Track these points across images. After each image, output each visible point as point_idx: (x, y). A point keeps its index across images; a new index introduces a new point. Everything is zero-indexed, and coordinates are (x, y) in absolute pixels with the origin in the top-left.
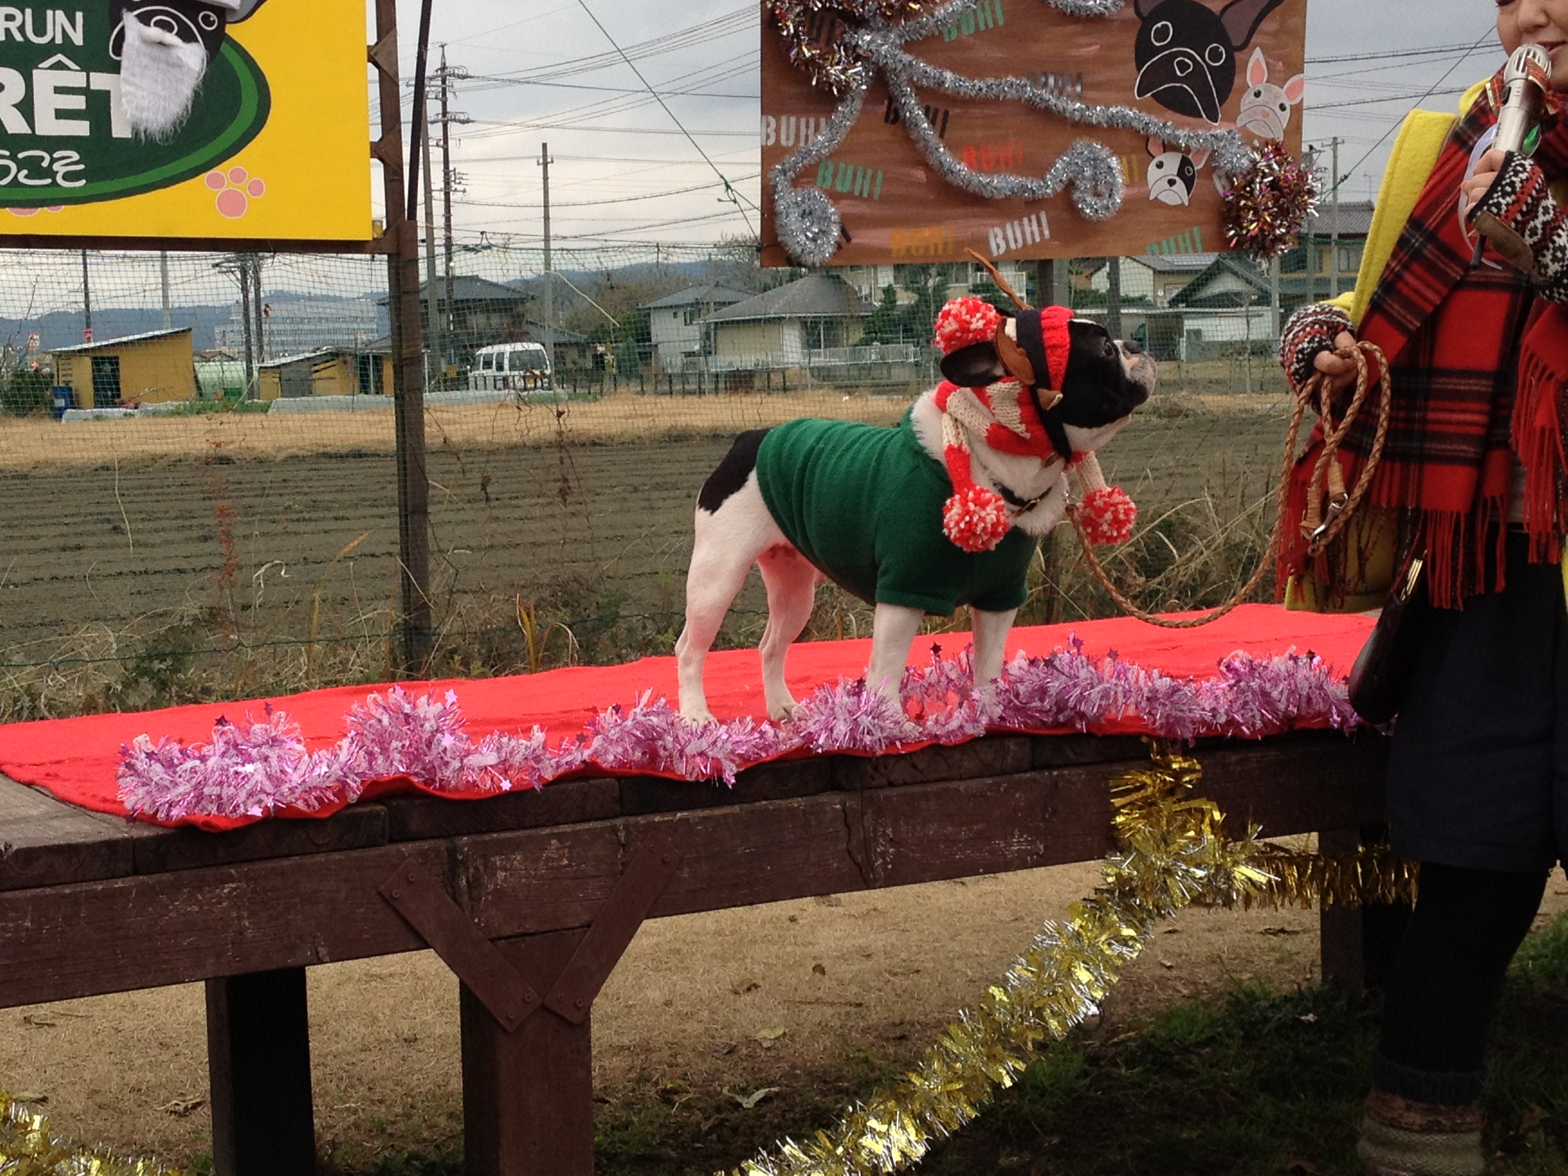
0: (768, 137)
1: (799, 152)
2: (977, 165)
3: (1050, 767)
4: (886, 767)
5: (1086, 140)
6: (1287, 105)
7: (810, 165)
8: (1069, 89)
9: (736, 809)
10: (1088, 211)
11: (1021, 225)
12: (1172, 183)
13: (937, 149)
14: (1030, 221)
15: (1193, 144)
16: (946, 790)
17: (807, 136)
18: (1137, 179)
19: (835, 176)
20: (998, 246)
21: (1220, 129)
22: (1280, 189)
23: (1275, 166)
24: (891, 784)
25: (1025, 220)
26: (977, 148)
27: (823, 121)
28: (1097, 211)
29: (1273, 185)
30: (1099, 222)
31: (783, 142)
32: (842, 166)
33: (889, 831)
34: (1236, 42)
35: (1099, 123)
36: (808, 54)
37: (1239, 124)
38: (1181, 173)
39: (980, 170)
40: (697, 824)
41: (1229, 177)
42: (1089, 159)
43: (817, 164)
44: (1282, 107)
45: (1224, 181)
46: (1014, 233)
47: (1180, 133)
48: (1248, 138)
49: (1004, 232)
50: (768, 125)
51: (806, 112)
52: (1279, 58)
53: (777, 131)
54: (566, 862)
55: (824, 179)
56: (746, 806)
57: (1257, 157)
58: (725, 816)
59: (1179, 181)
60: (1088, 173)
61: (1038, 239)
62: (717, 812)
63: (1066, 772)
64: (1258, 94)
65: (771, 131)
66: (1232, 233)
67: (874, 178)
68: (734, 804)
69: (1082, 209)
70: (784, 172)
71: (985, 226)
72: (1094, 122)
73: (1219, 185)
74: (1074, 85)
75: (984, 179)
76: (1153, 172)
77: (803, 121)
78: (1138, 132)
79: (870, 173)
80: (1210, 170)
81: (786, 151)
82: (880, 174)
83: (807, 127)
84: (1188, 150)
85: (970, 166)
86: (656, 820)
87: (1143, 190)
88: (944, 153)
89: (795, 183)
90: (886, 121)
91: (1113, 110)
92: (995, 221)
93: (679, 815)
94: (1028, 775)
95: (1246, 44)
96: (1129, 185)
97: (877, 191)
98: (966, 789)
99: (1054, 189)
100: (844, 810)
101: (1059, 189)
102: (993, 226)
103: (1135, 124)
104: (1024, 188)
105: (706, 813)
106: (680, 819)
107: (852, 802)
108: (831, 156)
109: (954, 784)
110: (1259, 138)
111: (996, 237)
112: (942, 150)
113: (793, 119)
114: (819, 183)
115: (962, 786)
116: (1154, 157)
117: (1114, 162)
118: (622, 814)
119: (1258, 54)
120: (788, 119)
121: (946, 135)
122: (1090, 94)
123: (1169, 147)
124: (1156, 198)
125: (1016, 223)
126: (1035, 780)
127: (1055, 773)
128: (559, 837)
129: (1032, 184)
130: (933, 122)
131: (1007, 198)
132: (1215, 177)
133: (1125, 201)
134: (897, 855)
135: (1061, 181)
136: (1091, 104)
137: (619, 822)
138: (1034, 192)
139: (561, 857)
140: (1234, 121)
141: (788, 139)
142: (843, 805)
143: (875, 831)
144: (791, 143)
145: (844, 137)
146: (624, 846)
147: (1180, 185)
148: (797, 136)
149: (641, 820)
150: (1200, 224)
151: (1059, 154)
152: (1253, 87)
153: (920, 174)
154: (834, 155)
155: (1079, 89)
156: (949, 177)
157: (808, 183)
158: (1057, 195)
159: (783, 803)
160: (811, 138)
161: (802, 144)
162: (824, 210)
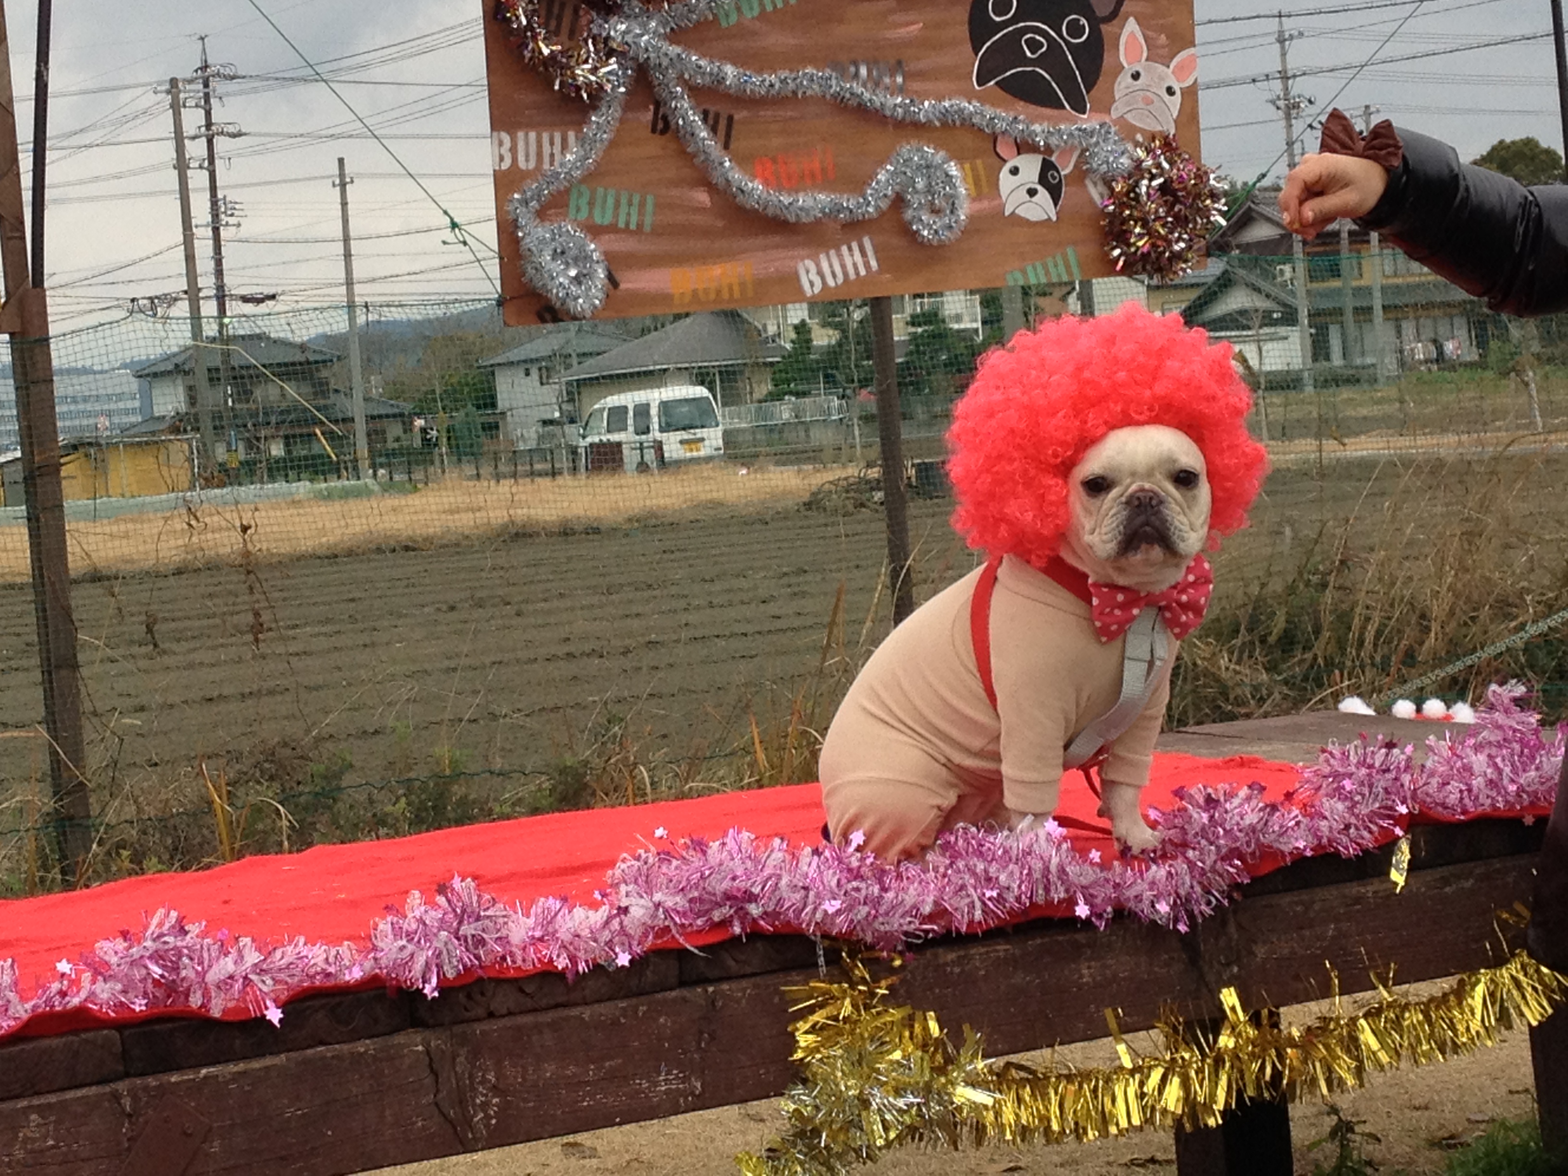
0: (502, 159)
1: (543, 175)
2: (772, 181)
3: (705, 981)
4: (483, 994)
5: (914, 143)
6: (1177, 88)
7: (559, 192)
8: (887, 80)
9: (281, 1059)
10: (925, 233)
11: (840, 256)
12: (1032, 192)
13: (721, 164)
14: (850, 249)
15: (1054, 141)
16: (567, 1019)
17: (552, 155)
18: (985, 190)
19: (591, 204)
20: (812, 284)
21: (1088, 121)
22: (1174, 193)
23: (1166, 165)
24: (491, 1015)
25: (844, 248)
26: (774, 160)
27: (571, 135)
28: (936, 232)
29: (1164, 189)
30: (941, 246)
31: (522, 164)
32: (600, 190)
33: (491, 1077)
34: (1102, 11)
35: (930, 121)
36: (546, 51)
37: (1114, 115)
38: (1043, 180)
39: (780, 189)
40: (227, 1083)
41: (1108, 182)
42: (919, 167)
43: (567, 191)
44: (1170, 91)
45: (1101, 188)
46: (831, 266)
47: (1037, 128)
48: (1128, 131)
49: (818, 265)
50: (501, 144)
51: (551, 126)
52: (1161, 29)
53: (513, 150)
54: (51, 1142)
55: (578, 210)
56: (293, 1055)
57: (1141, 153)
58: (267, 1068)
59: (1042, 191)
60: (920, 183)
61: (863, 272)
62: (256, 1064)
63: (725, 987)
64: (1136, 76)
65: (505, 150)
66: (1117, 252)
67: (642, 205)
68: (279, 1053)
69: (918, 231)
70: (525, 202)
71: (793, 258)
72: (923, 120)
73: (1095, 193)
74: (893, 75)
75: (786, 199)
76: (1006, 180)
77: (545, 137)
78: (981, 130)
79: (636, 200)
80: (1081, 174)
81: (525, 175)
82: (650, 200)
83: (552, 144)
84: (1048, 150)
85: (766, 183)
86: (173, 1080)
87: (996, 202)
88: (731, 168)
89: (541, 214)
90: (654, 130)
91: (947, 104)
92: (803, 252)
93: (204, 1071)
94: (674, 994)
95: (1114, 15)
96: (977, 197)
97: (648, 220)
98: (591, 1016)
99: (877, 207)
100: (428, 1052)
101: (884, 205)
102: (802, 259)
103: (976, 120)
104: (840, 209)
105: (241, 1066)
106: (206, 1077)
107: (437, 1041)
108: (584, 180)
109: (575, 1012)
110: (1142, 131)
111: (808, 272)
112: (727, 164)
113: (532, 135)
114: (572, 215)
115: (586, 1013)
116: (1005, 161)
117: (953, 169)
118: (127, 1075)
119: (1131, 26)
120: (527, 135)
121: (732, 146)
122: (916, 86)
123: (1024, 146)
124: (1013, 213)
125: (832, 252)
126: (684, 1000)
127: (711, 989)
128: (40, 1110)
129: (849, 201)
130: (714, 129)
131: (818, 222)
132: (1088, 183)
133: (971, 218)
134: (504, 1108)
135: (885, 196)
136: (918, 97)
137: (122, 1086)
138: (851, 211)
139: (45, 1138)
140: (1109, 112)
141: (527, 160)
142: (427, 1044)
143: (471, 1077)
144: (532, 165)
145: (601, 154)
146: (130, 1116)
147: (1043, 195)
148: (539, 154)
149: (152, 1081)
150: (1075, 243)
151: (881, 163)
152: (1129, 68)
153: (702, 197)
154: (592, 177)
155: (899, 80)
156: (740, 198)
157: (557, 215)
158: (882, 214)
159: (345, 1047)
160: (557, 157)
161: (546, 166)
162: (582, 248)
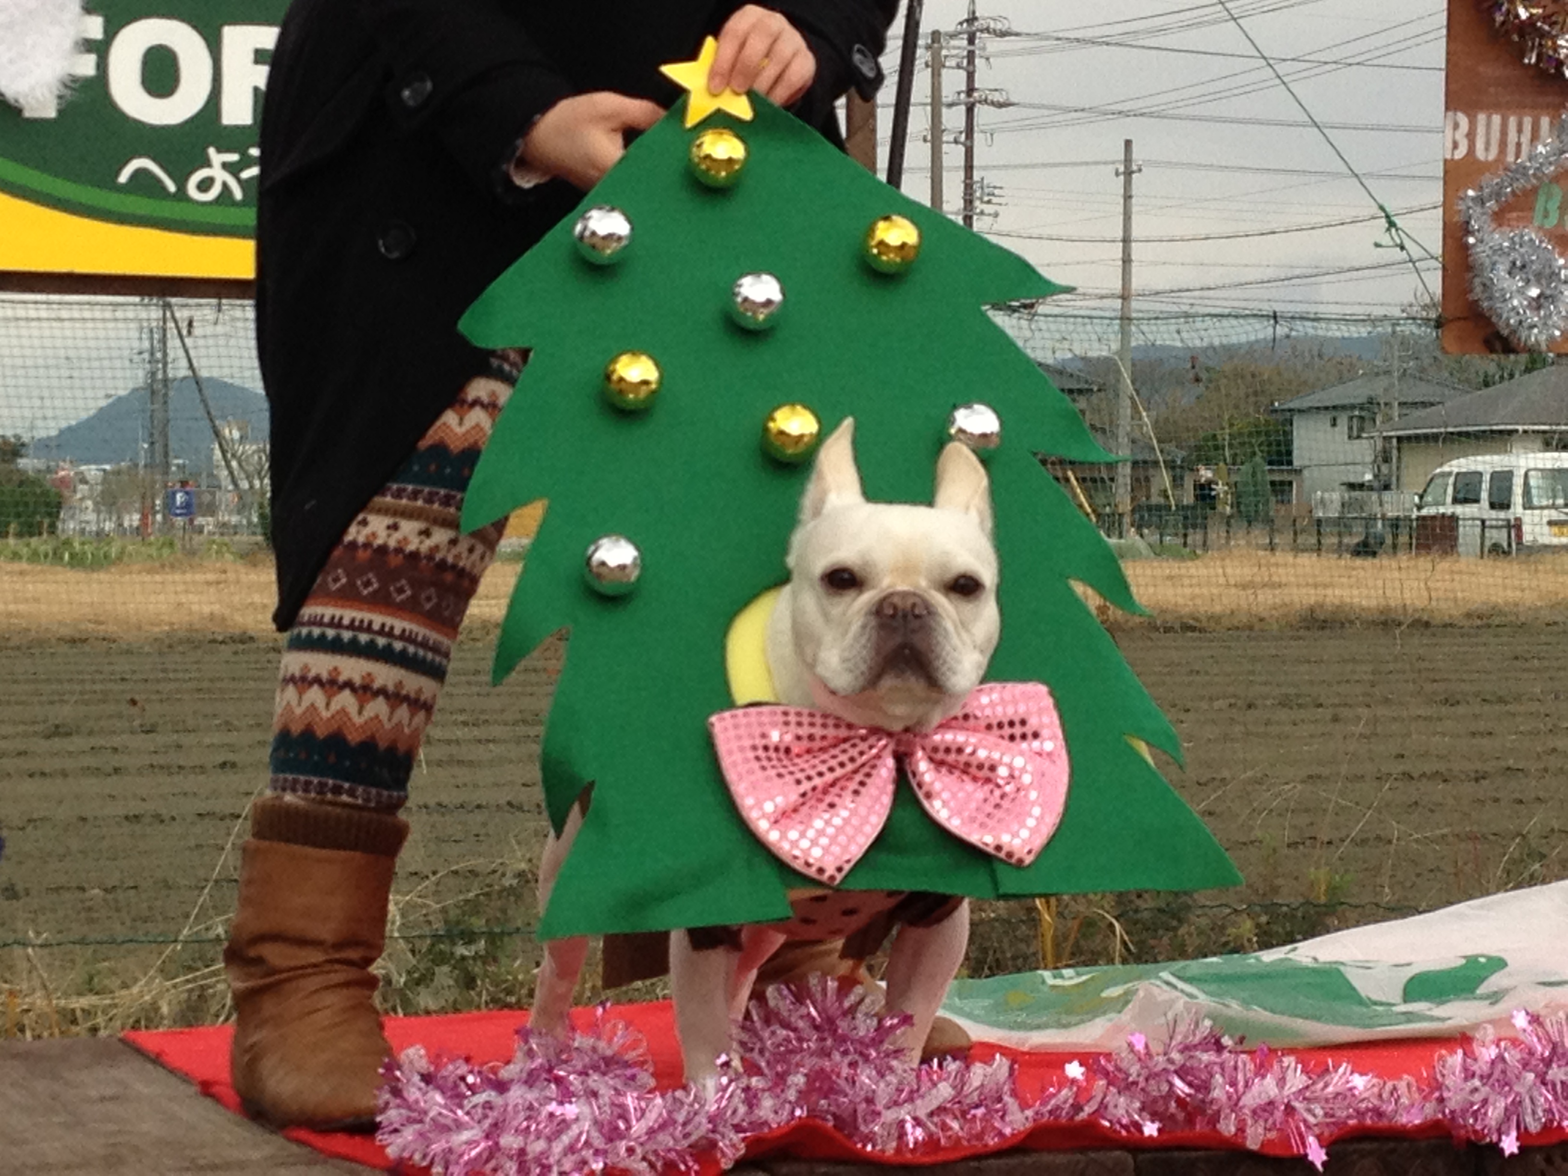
0: (1455, 146)
1: (1507, 169)
7: (1524, 191)
17: (1519, 145)
19: (1562, 209)
27: (1545, 121)
31: (1480, 154)
36: (1523, 14)
43: (1535, 190)
50: (1456, 126)
51: (1520, 107)
53: (1471, 136)
55: (1546, 215)
65: (1461, 135)
70: (1480, 201)
77: (1512, 121)
81: (1483, 167)
83: (1520, 131)
89: (1499, 218)
108: (1556, 179)
113: (1496, 119)
114: (1537, 220)
120: (1489, 118)
141: (1487, 149)
144: (1492, 155)
148: (1503, 143)
154: (1563, 177)
157: (1518, 219)
160: (1525, 148)
161: (1510, 158)
162: (1549, 263)
